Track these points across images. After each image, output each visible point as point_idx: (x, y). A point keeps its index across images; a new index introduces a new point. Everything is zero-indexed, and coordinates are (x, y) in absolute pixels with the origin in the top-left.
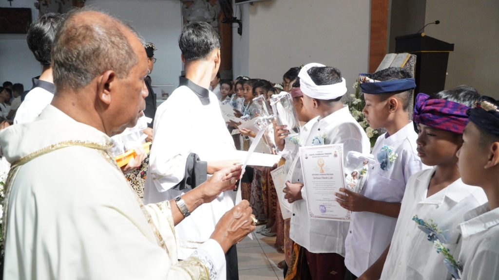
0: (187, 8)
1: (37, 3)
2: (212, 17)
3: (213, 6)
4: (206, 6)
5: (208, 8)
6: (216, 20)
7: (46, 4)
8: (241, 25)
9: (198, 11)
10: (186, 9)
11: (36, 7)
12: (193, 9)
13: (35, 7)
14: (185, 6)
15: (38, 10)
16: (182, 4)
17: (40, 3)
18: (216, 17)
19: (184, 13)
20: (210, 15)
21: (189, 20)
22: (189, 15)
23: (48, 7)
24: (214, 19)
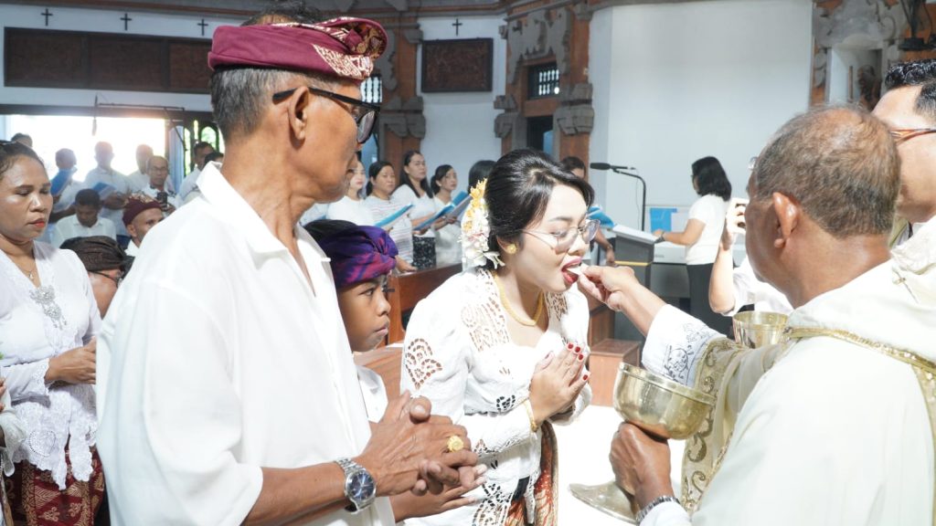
0: (825, 15)
1: (503, 27)
2: (888, 35)
3: (889, 8)
4: (873, 7)
5: (877, 12)
6: (897, 42)
7: (518, 29)
9: (851, 21)
10: (824, 19)
11: (502, 34)
12: (839, 17)
13: (500, 36)
14: (821, 11)
15: (505, 41)
16: (815, 4)
17: (508, 25)
18: (897, 36)
19: (817, 28)
20: (882, 31)
21: (826, 45)
22: (829, 33)
23: (521, 33)
24: (892, 42)
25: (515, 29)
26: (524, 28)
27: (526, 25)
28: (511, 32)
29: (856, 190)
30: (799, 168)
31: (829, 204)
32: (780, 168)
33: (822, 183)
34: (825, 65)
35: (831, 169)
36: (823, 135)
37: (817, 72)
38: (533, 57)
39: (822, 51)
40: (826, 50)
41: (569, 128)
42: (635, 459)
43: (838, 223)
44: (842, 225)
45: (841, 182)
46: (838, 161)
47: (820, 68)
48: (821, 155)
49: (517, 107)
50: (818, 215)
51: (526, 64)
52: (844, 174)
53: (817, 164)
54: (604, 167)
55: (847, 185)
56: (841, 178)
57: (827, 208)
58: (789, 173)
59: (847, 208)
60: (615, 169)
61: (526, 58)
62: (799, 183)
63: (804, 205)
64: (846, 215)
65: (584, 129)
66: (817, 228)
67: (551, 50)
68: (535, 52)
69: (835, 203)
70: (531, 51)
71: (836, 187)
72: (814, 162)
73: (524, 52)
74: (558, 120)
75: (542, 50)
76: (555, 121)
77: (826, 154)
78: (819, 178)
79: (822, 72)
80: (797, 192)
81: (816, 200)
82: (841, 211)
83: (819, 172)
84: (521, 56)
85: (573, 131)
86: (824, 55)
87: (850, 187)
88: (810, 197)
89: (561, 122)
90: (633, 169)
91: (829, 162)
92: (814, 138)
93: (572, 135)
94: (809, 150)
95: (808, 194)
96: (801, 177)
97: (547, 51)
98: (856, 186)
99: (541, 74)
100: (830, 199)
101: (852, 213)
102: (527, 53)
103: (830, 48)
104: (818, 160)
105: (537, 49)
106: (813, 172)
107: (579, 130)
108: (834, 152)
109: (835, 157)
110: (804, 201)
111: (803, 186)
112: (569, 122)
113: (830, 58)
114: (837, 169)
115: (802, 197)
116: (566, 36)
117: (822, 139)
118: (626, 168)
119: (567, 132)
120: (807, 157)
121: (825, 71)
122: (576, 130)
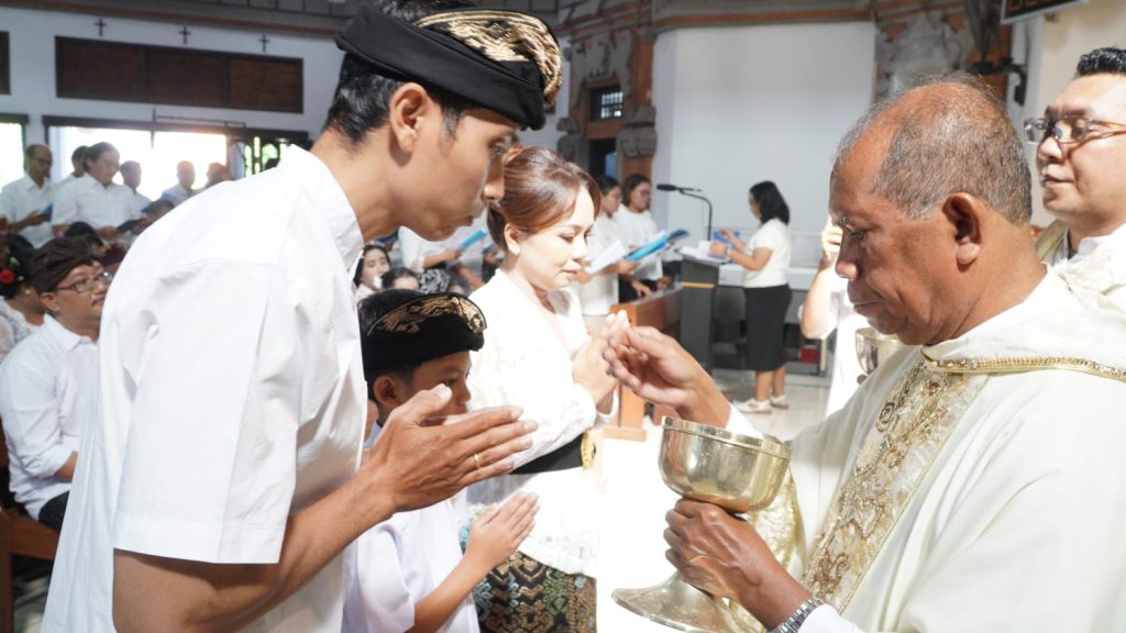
0: (889, 41)
1: (566, 47)
2: (953, 59)
3: (955, 33)
4: (939, 32)
5: (943, 36)
6: (964, 65)
7: (582, 51)
8: (1024, 78)
9: (916, 46)
10: (887, 46)
12: (903, 42)
14: (885, 37)
15: (568, 62)
16: (879, 31)
17: (573, 47)
18: (964, 58)
19: (880, 53)
20: (947, 57)
21: (889, 71)
22: (892, 59)
23: (585, 56)
24: (956, 67)
25: (579, 51)
26: (588, 51)
27: (590, 47)
28: (575, 55)
38: (597, 79)
39: (884, 77)
40: (888, 76)
41: (632, 150)
49: (580, 130)
51: (589, 86)
54: (669, 188)
60: (681, 190)
61: (589, 80)
65: (647, 152)
67: (614, 73)
68: (598, 75)
70: (595, 72)
73: (587, 74)
74: (622, 142)
75: (605, 73)
76: (618, 143)
84: (585, 79)
85: (635, 154)
86: (887, 81)
89: (625, 145)
90: (699, 190)
93: (634, 158)
97: (610, 74)
99: (604, 97)
102: (591, 76)
103: (892, 74)
105: (601, 70)
107: (642, 153)
112: (631, 145)
113: (892, 84)
116: (630, 58)
118: (691, 190)
119: (631, 154)
122: (639, 153)
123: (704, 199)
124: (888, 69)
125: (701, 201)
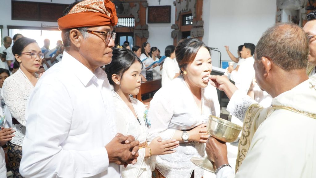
1: (174, 2)
2: (302, 5)
6: (305, 7)
7: (179, 2)
11: (174, 4)
13: (173, 5)
15: (175, 7)
17: (176, 1)
18: (305, 4)
19: (278, 2)
20: (300, 4)
22: (282, 4)
23: (180, 4)
24: (303, 7)
25: (178, 3)
26: (181, 2)
28: (177, 4)
29: (291, 52)
30: (270, 47)
31: (282, 59)
32: (263, 48)
33: (279, 51)
34: (281, 15)
35: (281, 46)
36: (277, 34)
37: (278, 17)
38: (184, 12)
39: (280, 10)
40: (281, 10)
41: (195, 35)
42: (214, 150)
43: (286, 65)
44: (288, 66)
45: (286, 50)
46: (284, 43)
47: (279, 16)
48: (277, 41)
49: (179, 28)
50: (279, 63)
51: (182, 14)
52: (287, 47)
53: (276, 45)
55: (288, 51)
56: (285, 49)
57: (281, 61)
58: (267, 49)
59: (289, 60)
61: (182, 12)
62: (270, 52)
63: (273, 60)
64: (289, 63)
65: (200, 36)
66: (278, 68)
67: (190, 10)
68: (185, 10)
69: (284, 58)
70: (183, 10)
71: (284, 52)
72: (275, 44)
73: (181, 10)
74: (192, 33)
75: (187, 9)
76: (191, 33)
77: (279, 41)
78: (277, 50)
79: (279, 17)
80: (270, 56)
81: (277, 58)
82: (287, 61)
83: (277, 48)
84: (180, 12)
85: (197, 36)
86: (280, 12)
87: (289, 52)
88: (275, 57)
89: (193, 33)
90: (217, 49)
91: (281, 43)
92: (274, 35)
94: (273, 40)
95: (274, 56)
96: (271, 50)
97: (189, 10)
98: (291, 51)
99: (187, 18)
100: (283, 57)
101: (291, 62)
102: (182, 11)
103: (282, 9)
104: (276, 43)
105: (186, 9)
106: (275, 48)
107: (199, 36)
108: (282, 39)
109: (283, 41)
110: (273, 59)
111: (272, 53)
112: (195, 33)
113: (282, 13)
114: (284, 46)
115: (272, 57)
116: (195, 5)
117: (277, 35)
118: (215, 48)
119: (195, 36)
120: (272, 43)
121: (281, 17)
122: (198, 36)
123: (219, 52)
124: (281, 8)
125: (218, 52)
